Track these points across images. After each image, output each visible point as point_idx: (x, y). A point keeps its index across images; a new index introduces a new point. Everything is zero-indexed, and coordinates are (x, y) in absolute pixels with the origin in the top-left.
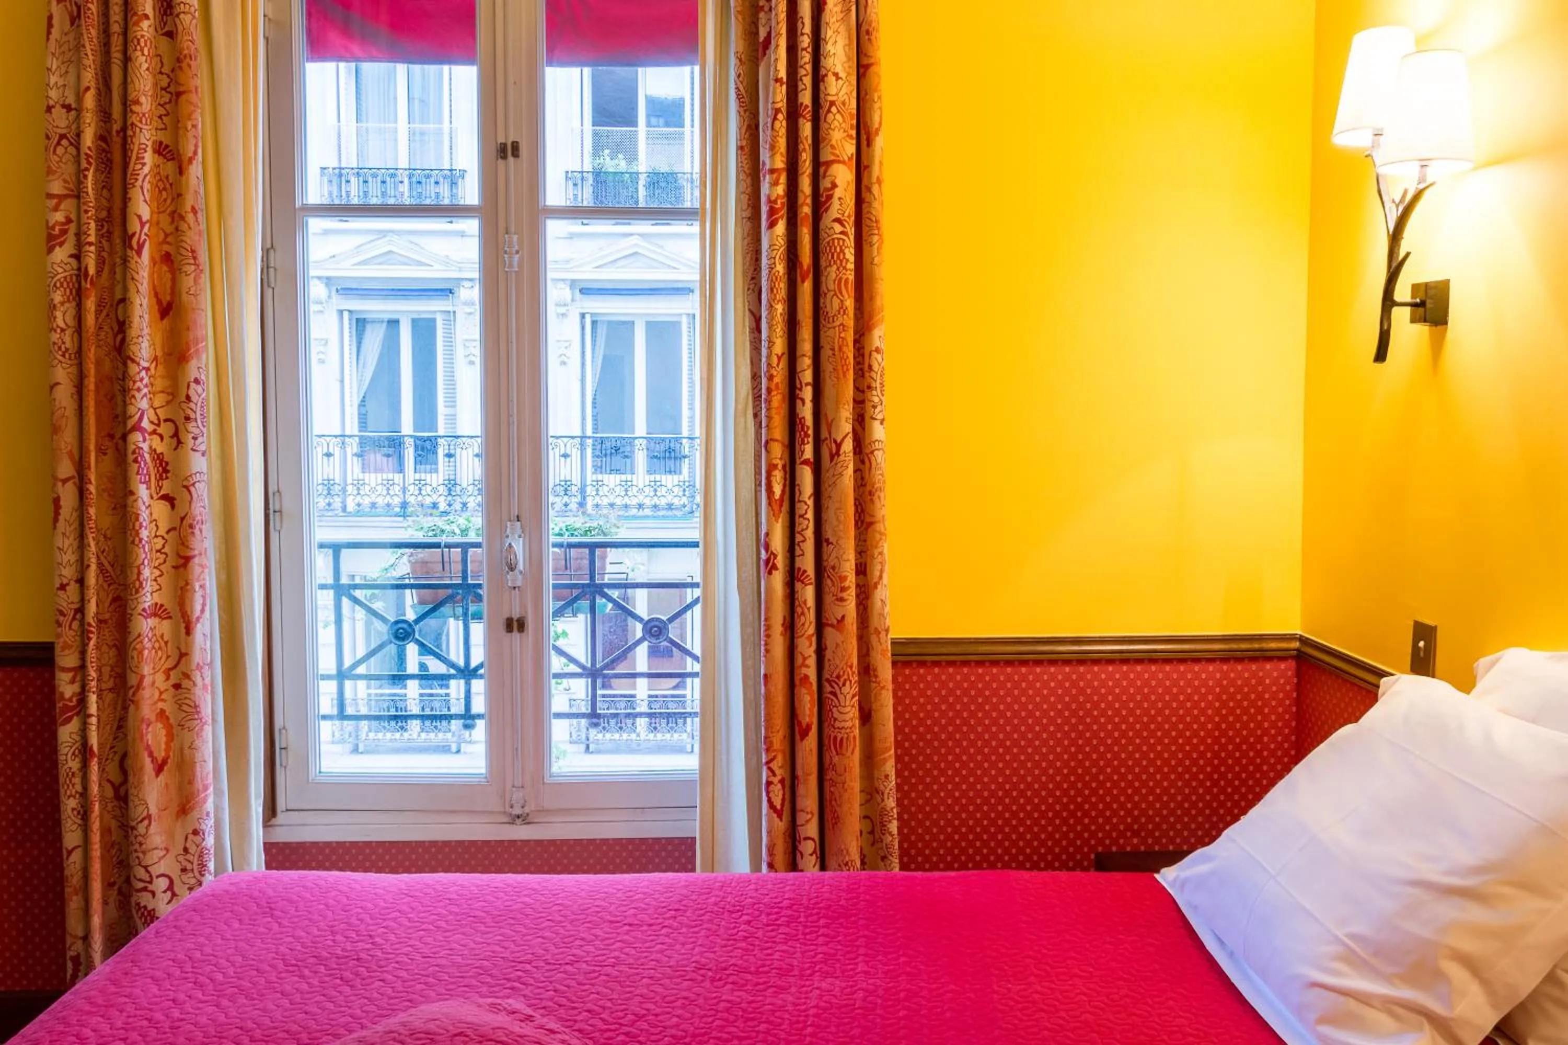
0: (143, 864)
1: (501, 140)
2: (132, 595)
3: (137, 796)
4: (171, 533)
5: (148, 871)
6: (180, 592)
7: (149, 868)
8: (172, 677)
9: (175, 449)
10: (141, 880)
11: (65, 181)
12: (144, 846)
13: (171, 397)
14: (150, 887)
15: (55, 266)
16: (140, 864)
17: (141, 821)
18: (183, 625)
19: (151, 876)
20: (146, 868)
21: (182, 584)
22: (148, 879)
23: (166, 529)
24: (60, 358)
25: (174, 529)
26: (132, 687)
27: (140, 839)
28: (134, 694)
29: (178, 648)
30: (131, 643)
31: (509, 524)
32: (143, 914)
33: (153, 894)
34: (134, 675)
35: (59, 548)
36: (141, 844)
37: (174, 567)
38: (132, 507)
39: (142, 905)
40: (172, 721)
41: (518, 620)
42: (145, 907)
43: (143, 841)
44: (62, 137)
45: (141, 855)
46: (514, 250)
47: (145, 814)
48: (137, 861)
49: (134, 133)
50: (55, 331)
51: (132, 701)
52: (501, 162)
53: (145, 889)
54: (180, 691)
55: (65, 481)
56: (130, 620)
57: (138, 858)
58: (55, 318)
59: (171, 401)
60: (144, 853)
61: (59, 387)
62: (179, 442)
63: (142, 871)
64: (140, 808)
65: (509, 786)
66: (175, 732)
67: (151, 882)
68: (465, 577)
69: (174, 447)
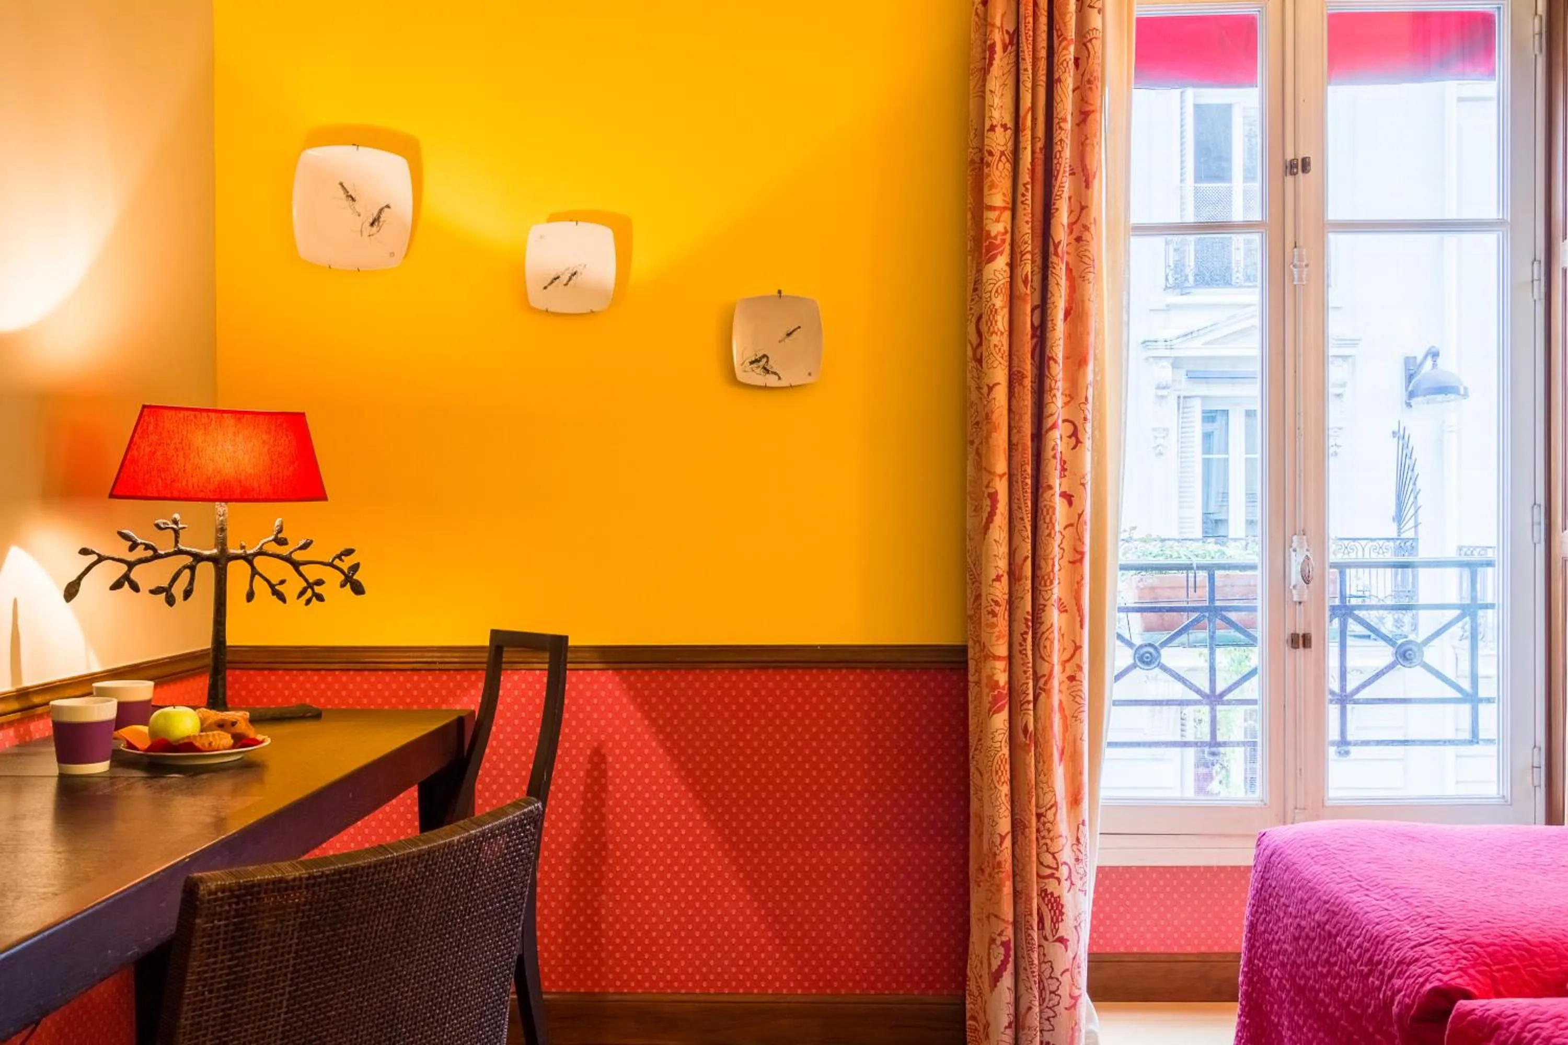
0: (1051, 850)
1: (1290, 156)
2: (1046, 585)
3: (1047, 783)
4: (1067, 529)
5: (1054, 858)
6: (1076, 586)
7: (1056, 855)
8: (1067, 668)
9: (1074, 448)
10: (1048, 867)
11: (1004, 195)
12: (1052, 834)
13: (1068, 399)
14: (1057, 875)
15: (997, 273)
16: (1047, 851)
17: (1050, 809)
18: (1079, 619)
19: (1057, 863)
20: (1053, 854)
21: (1078, 578)
22: (1055, 866)
23: (1064, 525)
24: (1000, 359)
25: (1071, 525)
26: (1044, 676)
27: (1048, 825)
28: (1046, 683)
29: (1074, 641)
30: (1043, 633)
31: (1295, 538)
32: (1049, 901)
33: (1059, 880)
34: (1046, 664)
35: (995, 541)
36: (1049, 831)
37: (1070, 562)
38: (1051, 501)
39: (1049, 891)
40: (1067, 712)
41: (1304, 636)
42: (1052, 894)
43: (1051, 828)
44: (1002, 153)
45: (1048, 841)
46: (1304, 264)
47: (1053, 802)
48: (1045, 848)
49: (1063, 148)
50: (997, 334)
51: (1044, 690)
52: (1289, 179)
53: (1052, 876)
54: (1074, 683)
55: (1001, 476)
56: (1044, 611)
57: (1046, 844)
58: (996, 322)
59: (1069, 402)
60: (1052, 839)
61: (998, 387)
62: (1078, 442)
63: (1050, 856)
64: (1049, 796)
65: (1290, 807)
66: (1069, 723)
67: (1057, 869)
68: (1212, 599)
69: (1072, 446)
